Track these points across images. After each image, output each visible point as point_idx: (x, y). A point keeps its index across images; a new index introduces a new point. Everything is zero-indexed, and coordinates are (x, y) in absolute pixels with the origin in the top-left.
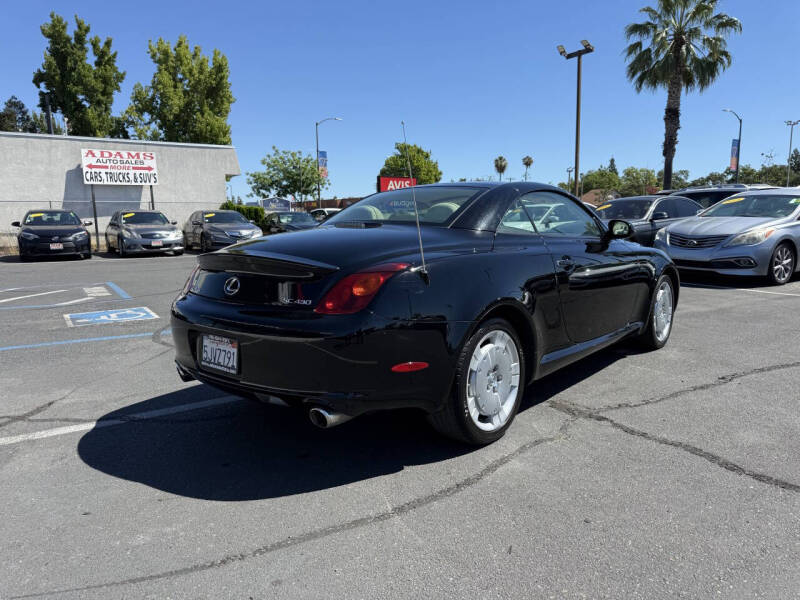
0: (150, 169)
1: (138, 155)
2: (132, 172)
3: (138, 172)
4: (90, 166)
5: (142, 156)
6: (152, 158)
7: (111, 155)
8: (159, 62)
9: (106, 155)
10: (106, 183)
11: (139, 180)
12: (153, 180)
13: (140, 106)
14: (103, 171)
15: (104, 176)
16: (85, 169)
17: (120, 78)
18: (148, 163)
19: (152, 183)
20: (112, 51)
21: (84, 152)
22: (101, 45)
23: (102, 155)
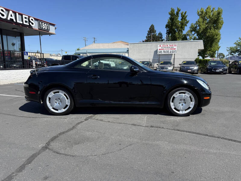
0: (175, 49)
1: (172, 45)
2: (170, 50)
3: (171, 50)
4: (160, 49)
5: (173, 46)
6: (176, 46)
7: (165, 46)
8: (200, 15)
9: (164, 46)
10: (163, 54)
11: (172, 52)
12: (175, 52)
13: (192, 30)
14: (163, 50)
15: (162, 52)
16: (158, 50)
17: (187, 22)
18: (175, 47)
19: (175, 53)
20: (186, 15)
21: (159, 45)
22: (183, 14)
23: (163, 46)
